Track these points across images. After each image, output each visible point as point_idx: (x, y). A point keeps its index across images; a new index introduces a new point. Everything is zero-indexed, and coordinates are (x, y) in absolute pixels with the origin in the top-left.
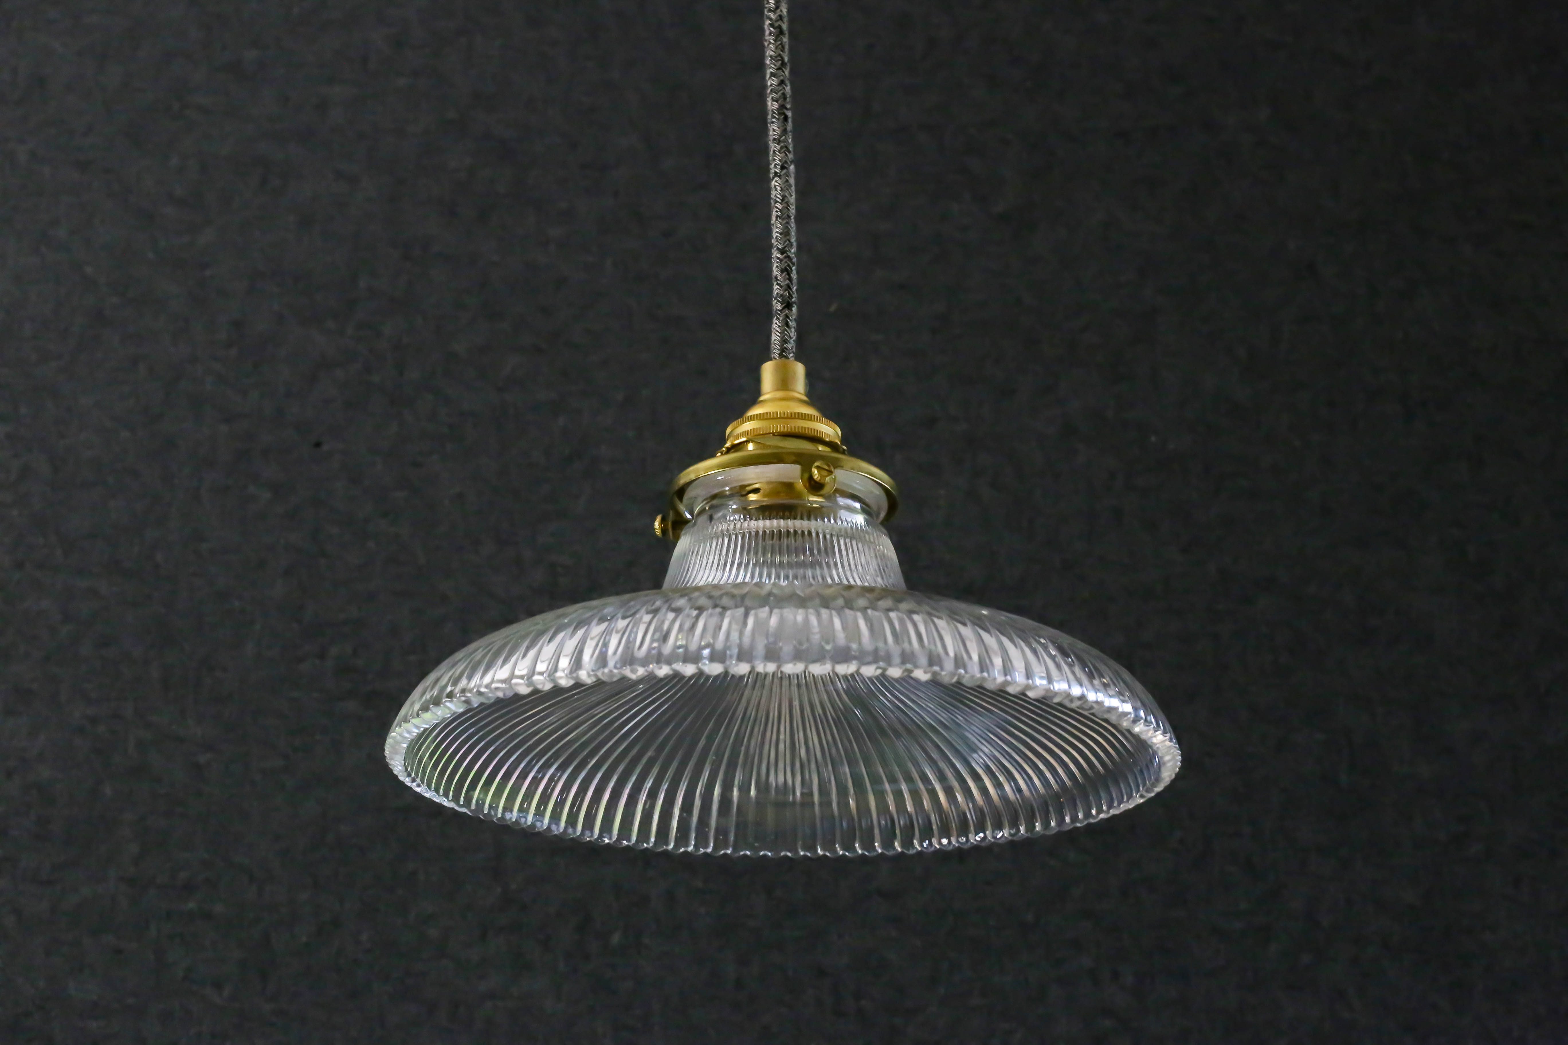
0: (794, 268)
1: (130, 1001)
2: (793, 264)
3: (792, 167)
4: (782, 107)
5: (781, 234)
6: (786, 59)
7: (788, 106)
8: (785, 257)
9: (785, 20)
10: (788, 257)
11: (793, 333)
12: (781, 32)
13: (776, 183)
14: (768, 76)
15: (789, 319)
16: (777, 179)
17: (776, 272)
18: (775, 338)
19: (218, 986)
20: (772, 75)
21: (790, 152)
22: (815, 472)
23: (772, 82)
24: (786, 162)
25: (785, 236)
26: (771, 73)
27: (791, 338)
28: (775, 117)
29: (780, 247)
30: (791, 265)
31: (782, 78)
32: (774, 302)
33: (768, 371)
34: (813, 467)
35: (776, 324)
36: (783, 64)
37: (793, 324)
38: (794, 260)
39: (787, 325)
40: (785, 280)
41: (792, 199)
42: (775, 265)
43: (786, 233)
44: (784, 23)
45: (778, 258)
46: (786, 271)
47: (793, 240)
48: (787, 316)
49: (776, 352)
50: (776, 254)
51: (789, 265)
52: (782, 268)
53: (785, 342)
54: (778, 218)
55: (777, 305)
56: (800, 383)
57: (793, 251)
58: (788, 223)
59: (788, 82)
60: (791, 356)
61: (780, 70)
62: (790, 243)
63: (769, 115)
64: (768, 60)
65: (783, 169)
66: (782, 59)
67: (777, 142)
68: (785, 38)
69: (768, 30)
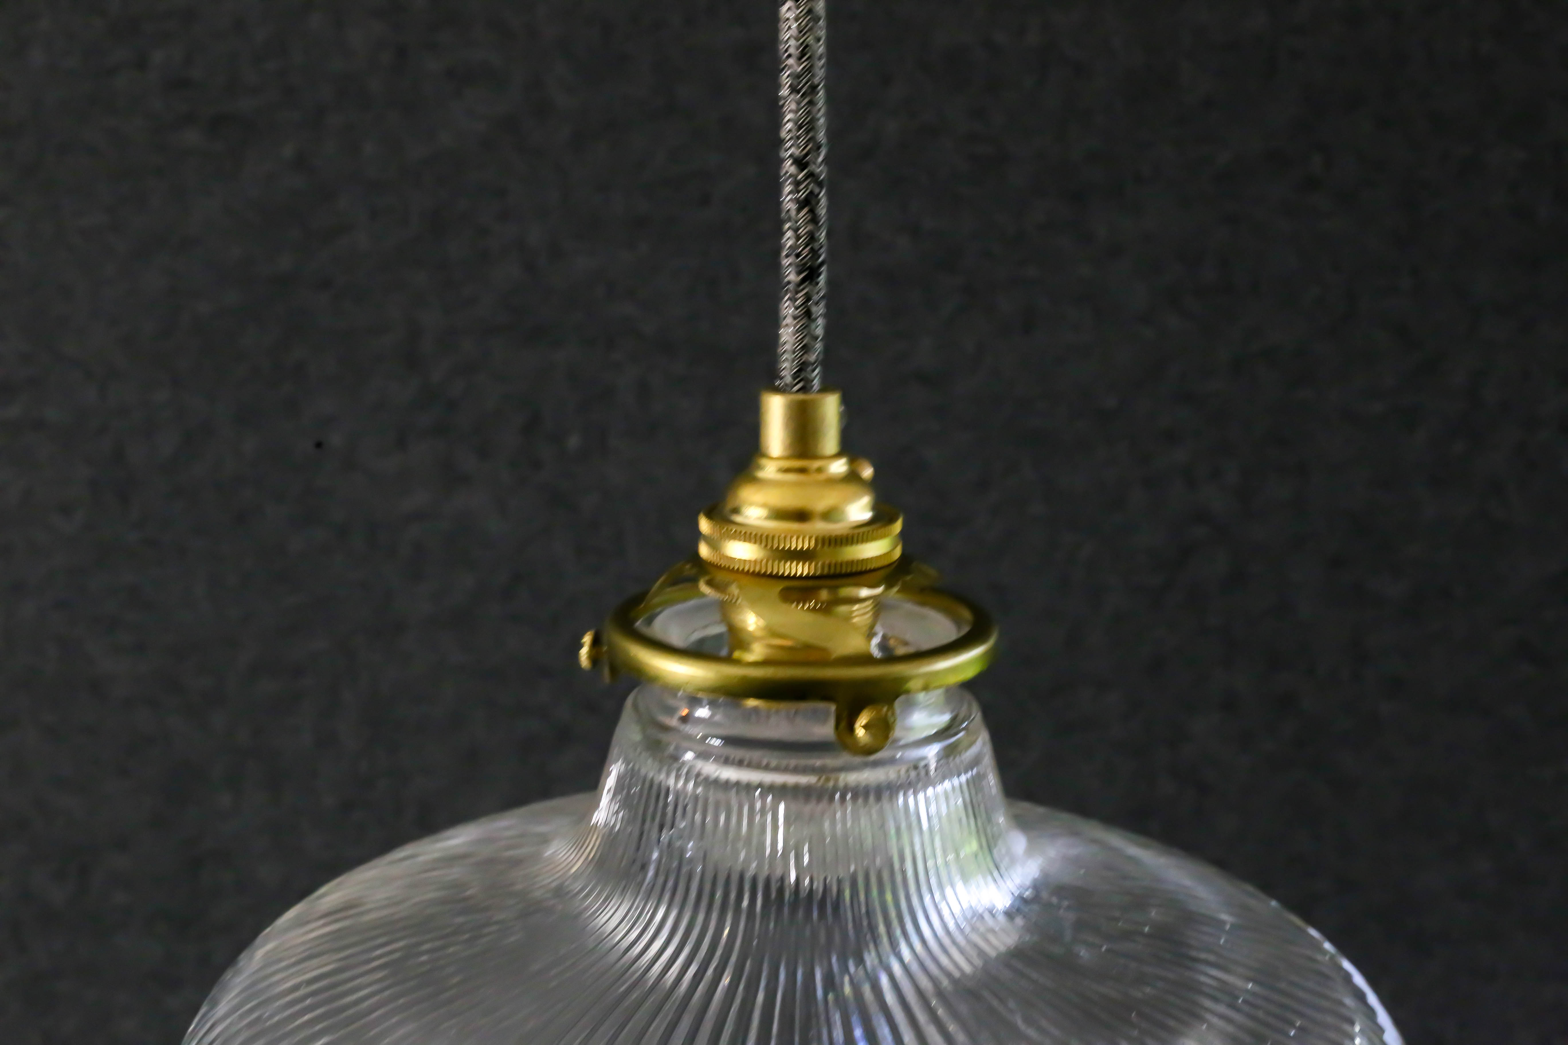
0: (822, 194)
2: (820, 185)
5: (796, 125)
8: (807, 177)
11: (819, 327)
15: (811, 301)
17: (788, 201)
18: (787, 335)
25: (805, 130)
27: (814, 337)
29: (795, 153)
30: (817, 190)
32: (786, 262)
33: (776, 409)
35: (788, 310)
37: (819, 310)
39: (808, 314)
40: (804, 223)
41: (821, 49)
42: (788, 189)
43: (807, 126)
45: (791, 176)
46: (808, 203)
47: (821, 136)
48: (808, 298)
49: (787, 367)
50: (789, 167)
51: (811, 193)
52: (802, 195)
53: (806, 349)
54: (794, 90)
55: (792, 276)
56: (830, 441)
57: (820, 159)
58: (811, 103)
60: (815, 378)
62: (816, 146)
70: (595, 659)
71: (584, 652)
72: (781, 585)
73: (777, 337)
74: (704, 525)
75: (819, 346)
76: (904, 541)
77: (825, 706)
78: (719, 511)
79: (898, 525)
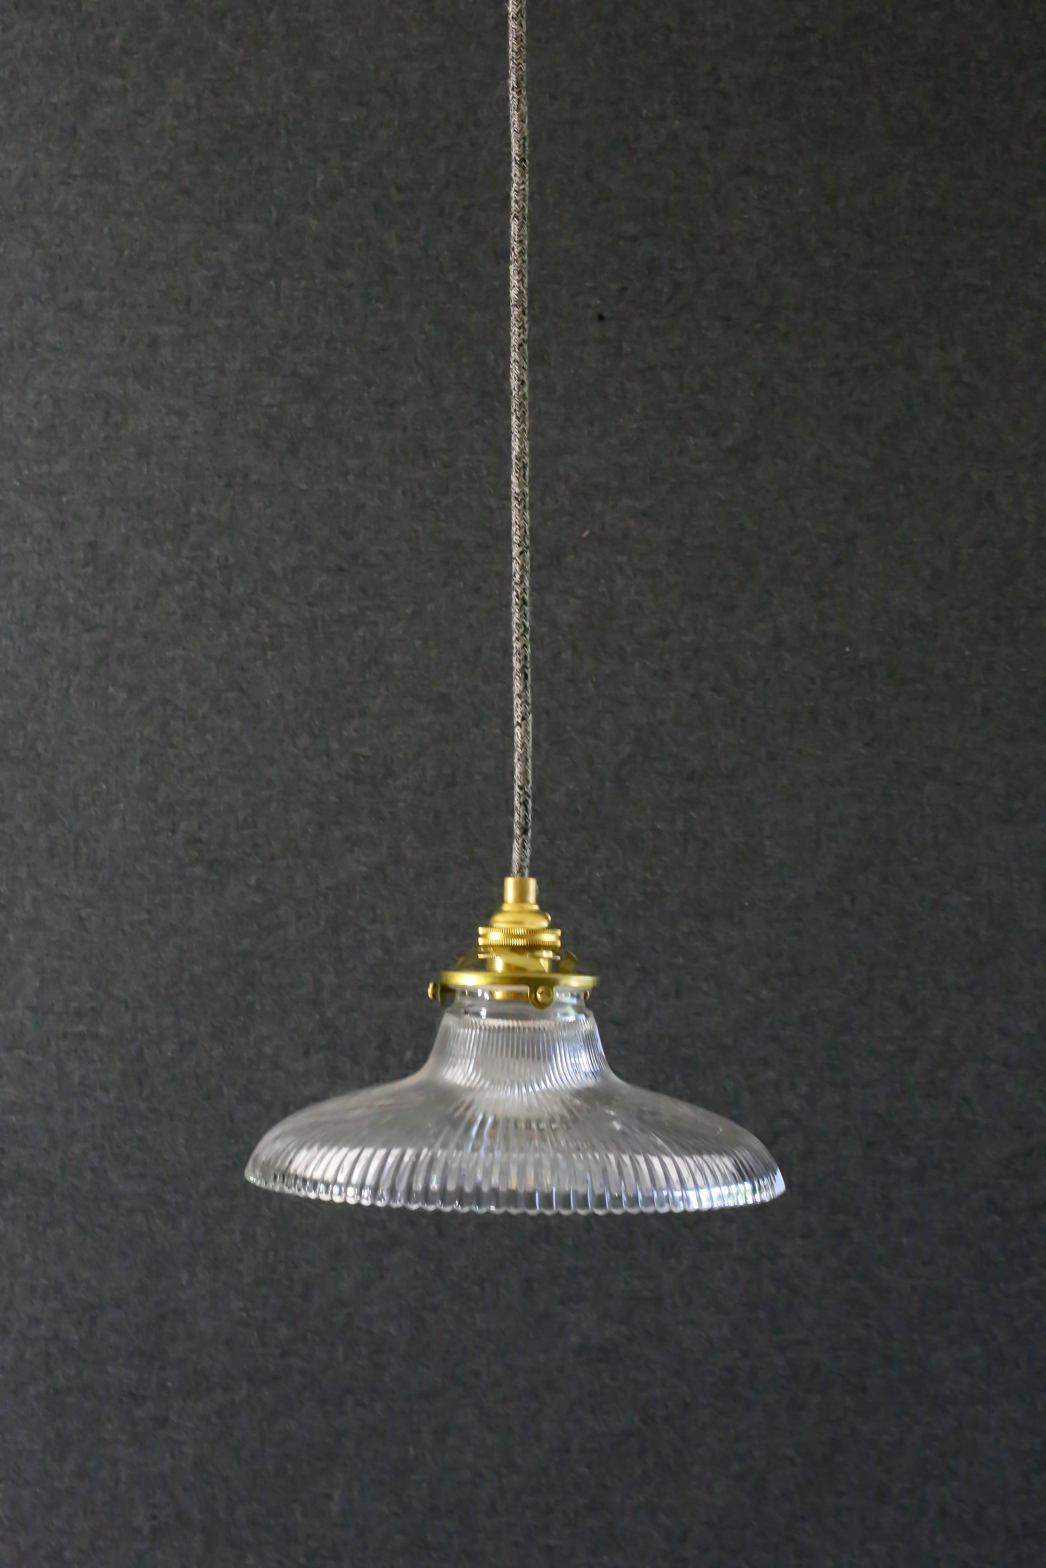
0: (530, 801)
1: (39, 1100)
2: (529, 797)
3: (530, 717)
4: (524, 667)
5: (520, 774)
6: (528, 624)
7: (528, 665)
8: (524, 793)
9: (528, 592)
10: (526, 793)
11: (528, 853)
12: (524, 602)
13: (518, 730)
14: (514, 639)
15: (525, 842)
16: (518, 727)
17: (517, 803)
18: (515, 856)
19: (105, 1089)
20: (518, 639)
21: (528, 704)
22: (539, 996)
23: (517, 645)
24: (526, 714)
25: (524, 776)
26: (516, 637)
27: (526, 857)
28: (518, 676)
29: (520, 784)
30: (527, 798)
31: (524, 642)
32: (515, 827)
33: (510, 883)
34: (537, 992)
35: (516, 846)
36: (526, 630)
37: (528, 846)
38: (530, 792)
39: (524, 847)
40: (523, 811)
41: (530, 745)
42: (517, 798)
43: (524, 773)
44: (526, 594)
45: (518, 793)
46: (524, 803)
47: (530, 778)
48: (524, 840)
49: (515, 869)
50: (517, 789)
51: (526, 800)
52: (522, 800)
53: (522, 860)
54: (519, 760)
55: (517, 831)
56: (532, 896)
57: (529, 787)
58: (526, 765)
59: (529, 645)
60: (526, 872)
61: (523, 635)
62: (528, 782)
63: (514, 673)
64: (514, 626)
65: (523, 719)
66: (525, 626)
67: (519, 696)
68: (527, 608)
69: (515, 599)
70: (434, 995)
71: (430, 991)
72: (510, 948)
73: (511, 856)
74: (481, 930)
75: (528, 860)
76: (561, 938)
77: (526, 989)
78: (487, 924)
79: (559, 932)
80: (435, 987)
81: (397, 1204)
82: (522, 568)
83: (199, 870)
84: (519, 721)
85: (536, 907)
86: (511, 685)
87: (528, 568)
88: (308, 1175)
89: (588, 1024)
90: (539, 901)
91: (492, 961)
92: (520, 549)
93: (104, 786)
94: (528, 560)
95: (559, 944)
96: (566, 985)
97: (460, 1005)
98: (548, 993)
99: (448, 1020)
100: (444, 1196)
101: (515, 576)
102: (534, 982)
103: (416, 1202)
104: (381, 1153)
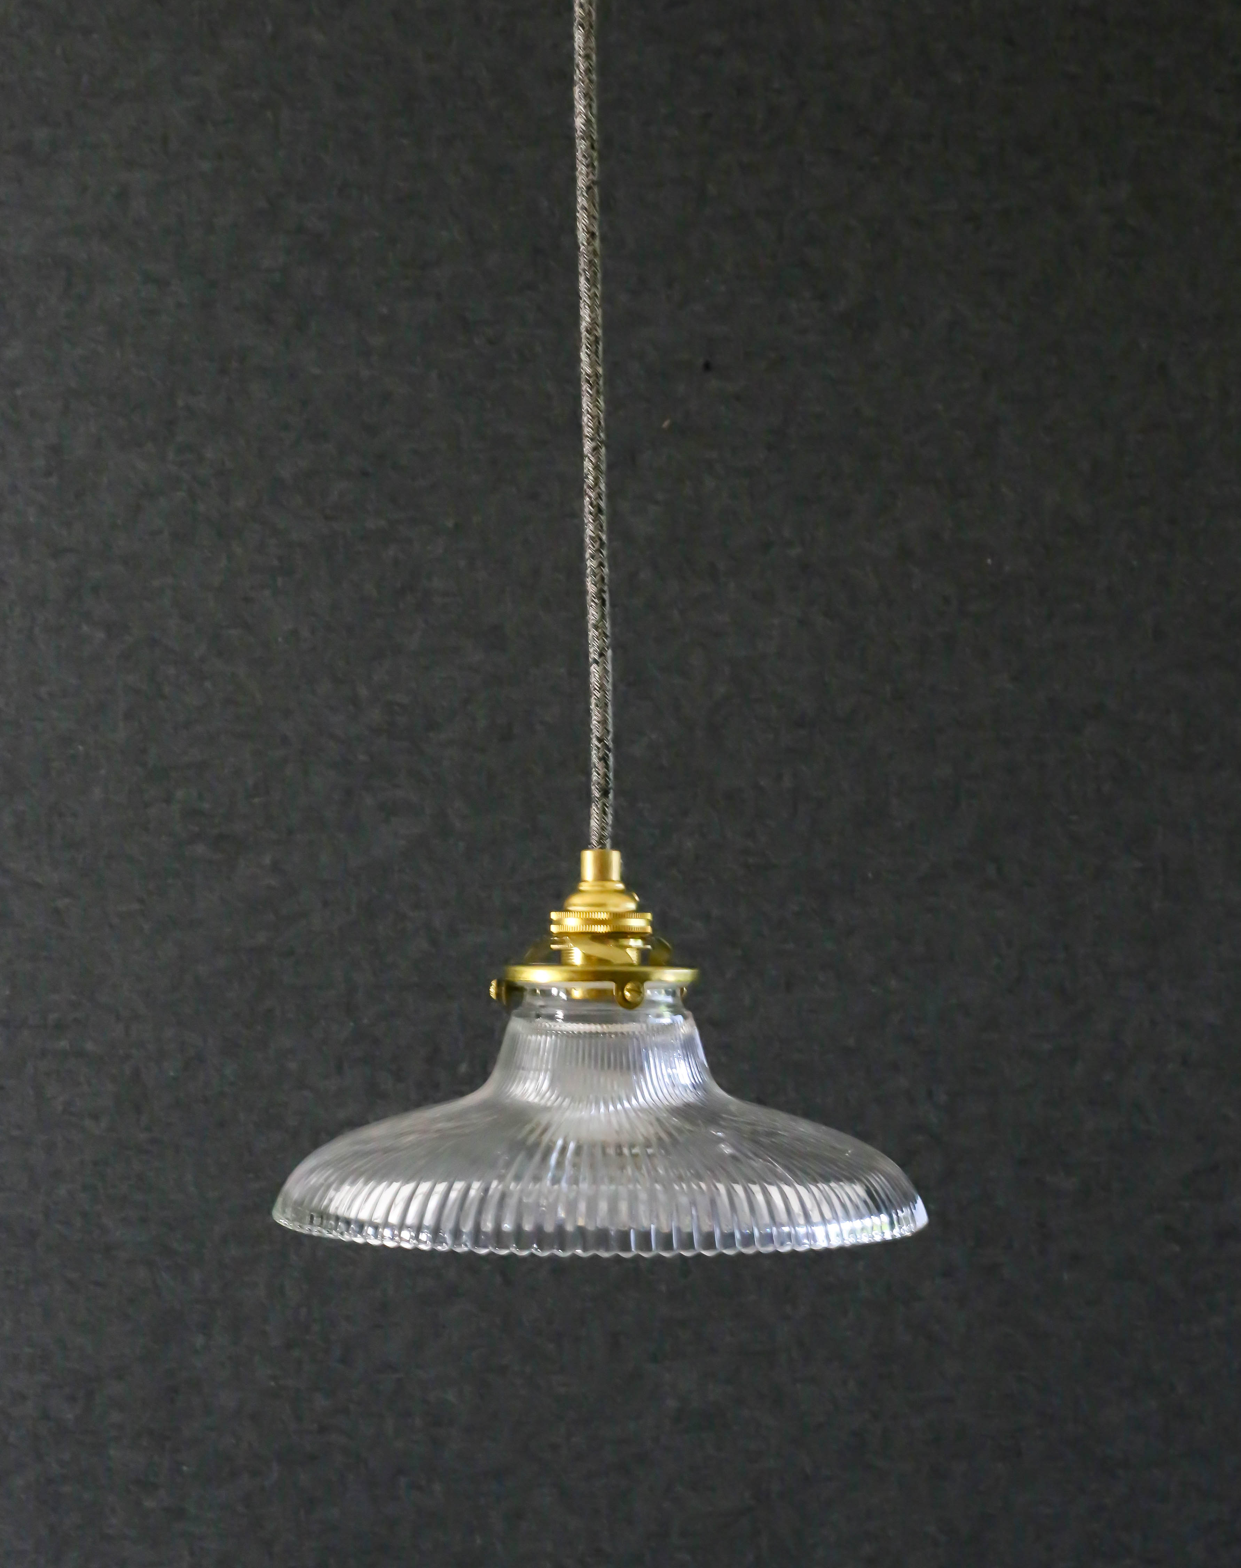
0: (610, 755)
2: (609, 750)
3: (609, 653)
4: (601, 591)
5: (599, 722)
6: (604, 537)
7: (606, 588)
8: (604, 746)
9: (603, 497)
10: (606, 746)
11: (610, 819)
12: (600, 510)
13: (594, 668)
14: (587, 556)
15: (606, 806)
16: (595, 665)
17: (595, 759)
18: (594, 823)
20: (592, 557)
21: (606, 636)
22: (627, 994)
23: (591, 564)
24: (604, 649)
25: (603, 724)
26: (590, 553)
27: (607, 824)
28: (593, 601)
29: (598, 734)
30: (608, 752)
31: (600, 559)
32: (593, 787)
33: (589, 858)
34: (625, 989)
35: (595, 810)
36: (602, 544)
37: (609, 811)
38: (611, 745)
39: (605, 813)
40: (603, 768)
41: (609, 687)
42: (594, 752)
43: (603, 722)
44: (602, 500)
45: (596, 746)
46: (604, 759)
47: (610, 728)
48: (604, 804)
49: (594, 839)
50: (595, 742)
51: (606, 754)
52: (600, 755)
53: (603, 829)
54: (597, 705)
55: (596, 794)
56: (615, 872)
57: (609, 738)
58: (606, 712)
59: (606, 564)
60: (608, 842)
61: (599, 551)
62: (608, 731)
63: (589, 598)
64: (587, 540)
65: (601, 655)
66: (601, 539)
67: (596, 627)
68: (603, 518)
69: (588, 508)
70: (498, 994)
71: (493, 990)
72: (590, 936)
73: (589, 823)
74: (554, 915)
75: (610, 829)
76: (652, 924)
77: (611, 985)
78: (561, 908)
79: (649, 916)
80: (499, 985)
81: (462, 1249)
82: (596, 467)
83: (200, 849)
84: (596, 657)
85: (621, 886)
86: (584, 613)
87: (603, 467)
88: (352, 1215)
89: (686, 1027)
90: (624, 879)
91: (568, 952)
92: (593, 444)
93: (80, 748)
94: (603, 458)
95: (649, 930)
96: (660, 981)
97: (531, 1006)
98: (638, 991)
99: (516, 1025)
100: (519, 1236)
101: (587, 478)
102: (622, 978)
103: (485, 1247)
104: (441, 1187)
